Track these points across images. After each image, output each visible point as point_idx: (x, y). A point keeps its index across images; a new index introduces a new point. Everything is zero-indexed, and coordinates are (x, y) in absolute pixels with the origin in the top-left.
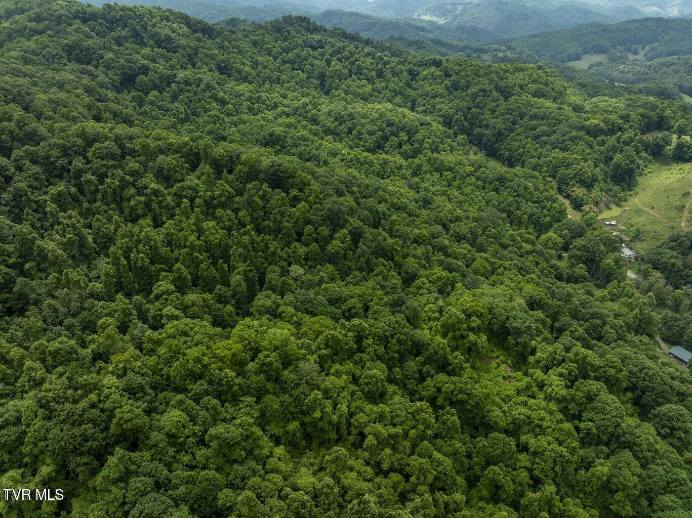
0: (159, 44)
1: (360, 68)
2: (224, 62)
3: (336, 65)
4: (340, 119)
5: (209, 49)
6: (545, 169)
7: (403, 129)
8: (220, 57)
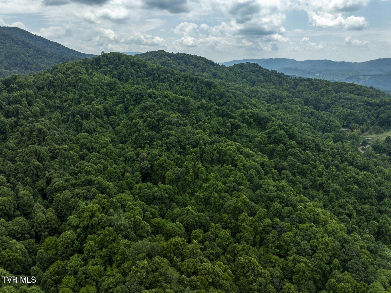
0: (192, 65)
1: (271, 79)
2: (215, 73)
3: (261, 78)
4: (252, 91)
5: (211, 68)
6: (342, 117)
7: (279, 98)
8: (214, 71)
